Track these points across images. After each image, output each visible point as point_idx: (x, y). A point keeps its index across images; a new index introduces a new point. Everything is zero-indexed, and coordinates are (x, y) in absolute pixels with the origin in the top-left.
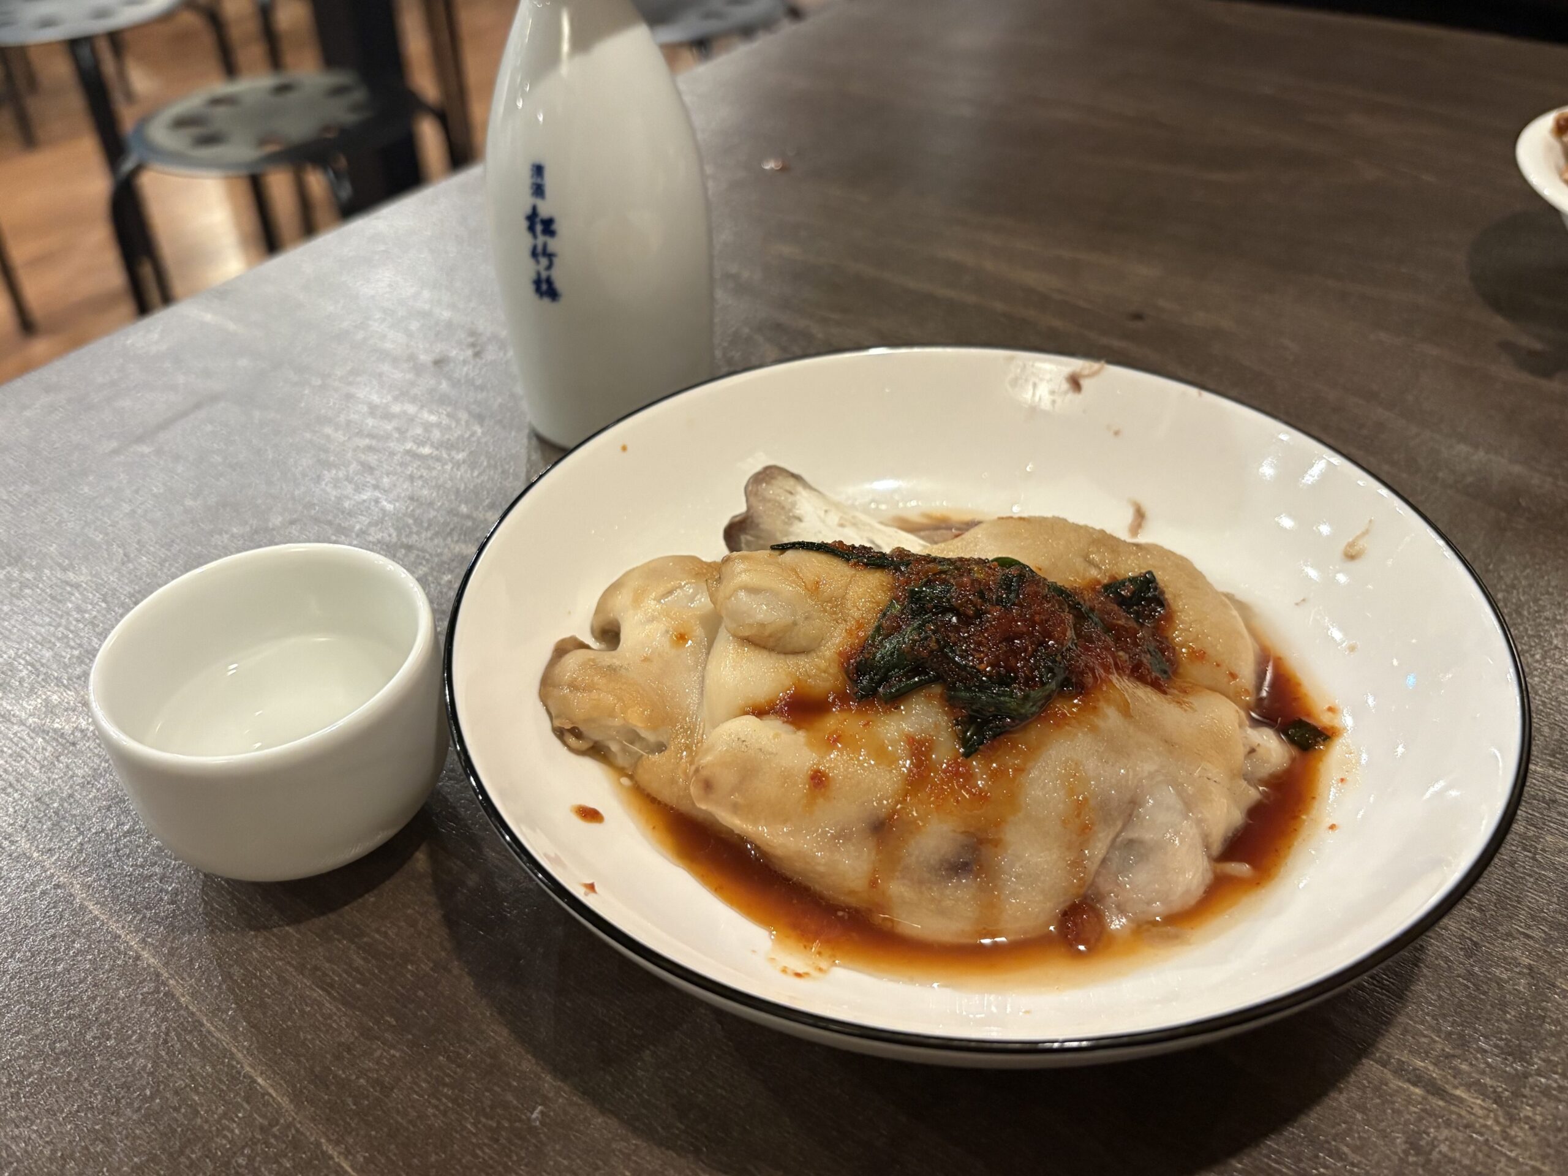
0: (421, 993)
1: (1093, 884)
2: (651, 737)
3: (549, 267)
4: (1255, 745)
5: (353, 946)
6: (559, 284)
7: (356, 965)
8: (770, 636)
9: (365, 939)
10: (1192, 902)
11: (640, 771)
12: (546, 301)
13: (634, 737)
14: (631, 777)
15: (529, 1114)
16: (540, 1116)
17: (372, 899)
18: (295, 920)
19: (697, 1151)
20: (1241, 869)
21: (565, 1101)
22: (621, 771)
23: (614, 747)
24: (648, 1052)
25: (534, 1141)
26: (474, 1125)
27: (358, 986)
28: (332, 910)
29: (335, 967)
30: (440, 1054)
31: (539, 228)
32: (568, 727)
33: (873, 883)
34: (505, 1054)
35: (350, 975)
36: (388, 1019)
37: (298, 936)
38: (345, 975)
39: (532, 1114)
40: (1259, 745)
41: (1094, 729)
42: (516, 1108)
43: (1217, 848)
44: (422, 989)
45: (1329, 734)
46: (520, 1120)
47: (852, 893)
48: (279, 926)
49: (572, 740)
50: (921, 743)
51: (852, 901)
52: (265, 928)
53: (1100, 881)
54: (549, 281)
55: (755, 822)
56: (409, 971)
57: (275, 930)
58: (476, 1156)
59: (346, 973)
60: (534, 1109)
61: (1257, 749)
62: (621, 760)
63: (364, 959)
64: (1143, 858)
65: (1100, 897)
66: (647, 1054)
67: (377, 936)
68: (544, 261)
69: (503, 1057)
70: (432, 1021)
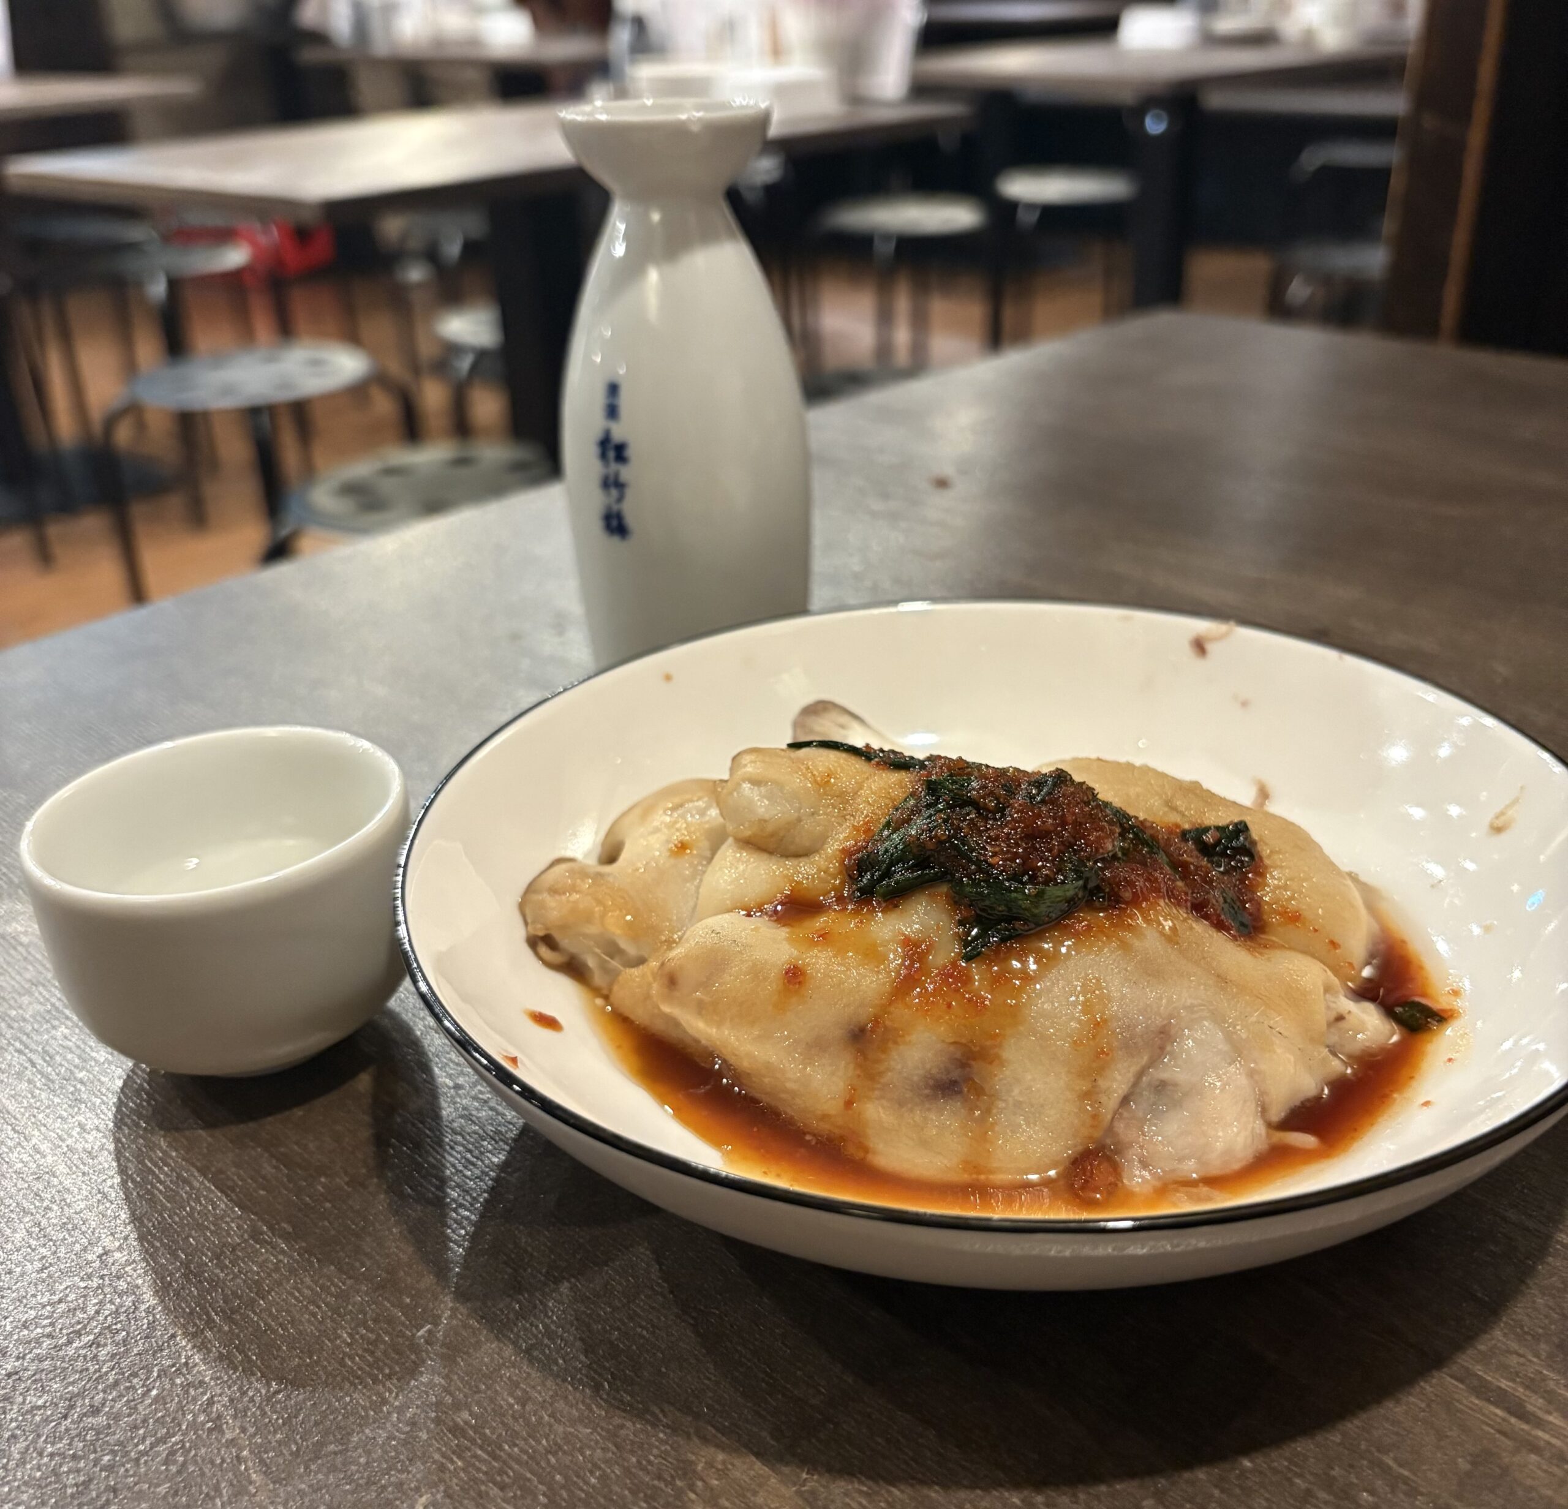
0: (328, 1205)
1: (1110, 1130)
2: (631, 950)
3: (620, 499)
4: (1345, 1013)
5: (266, 1155)
6: (630, 520)
7: (263, 1172)
8: (772, 835)
9: (282, 1150)
10: (1236, 1166)
11: (616, 988)
12: (616, 540)
13: (613, 950)
14: (606, 998)
15: (414, 1331)
16: (426, 1335)
17: (300, 1113)
18: (210, 1125)
19: (597, 1388)
20: (1306, 1140)
21: (460, 1323)
22: (596, 991)
23: (591, 962)
24: (566, 1284)
25: (413, 1357)
26: (351, 1335)
27: (262, 1192)
28: (252, 1118)
29: (241, 1172)
30: (332, 1263)
31: (611, 454)
32: (541, 933)
33: (849, 1104)
34: (404, 1271)
35: (255, 1181)
36: (285, 1226)
37: (209, 1139)
38: (250, 1181)
39: (418, 1331)
40: (1349, 1012)
41: (1125, 946)
42: (403, 1324)
43: (1277, 1114)
44: (330, 1201)
45: (1445, 1015)
46: (404, 1336)
47: (825, 1117)
48: (193, 1128)
49: (543, 950)
50: (917, 944)
51: (825, 1127)
52: (177, 1129)
53: (1120, 1127)
54: (619, 516)
55: (719, 1025)
56: (321, 1183)
57: (187, 1133)
58: (343, 1365)
59: (252, 1179)
60: (422, 1327)
61: (1347, 1016)
62: (598, 979)
63: (275, 1167)
64: (1176, 1104)
65: (1120, 1149)
66: (565, 1287)
67: (296, 1147)
68: (614, 492)
69: (402, 1273)
70: (333, 1232)
